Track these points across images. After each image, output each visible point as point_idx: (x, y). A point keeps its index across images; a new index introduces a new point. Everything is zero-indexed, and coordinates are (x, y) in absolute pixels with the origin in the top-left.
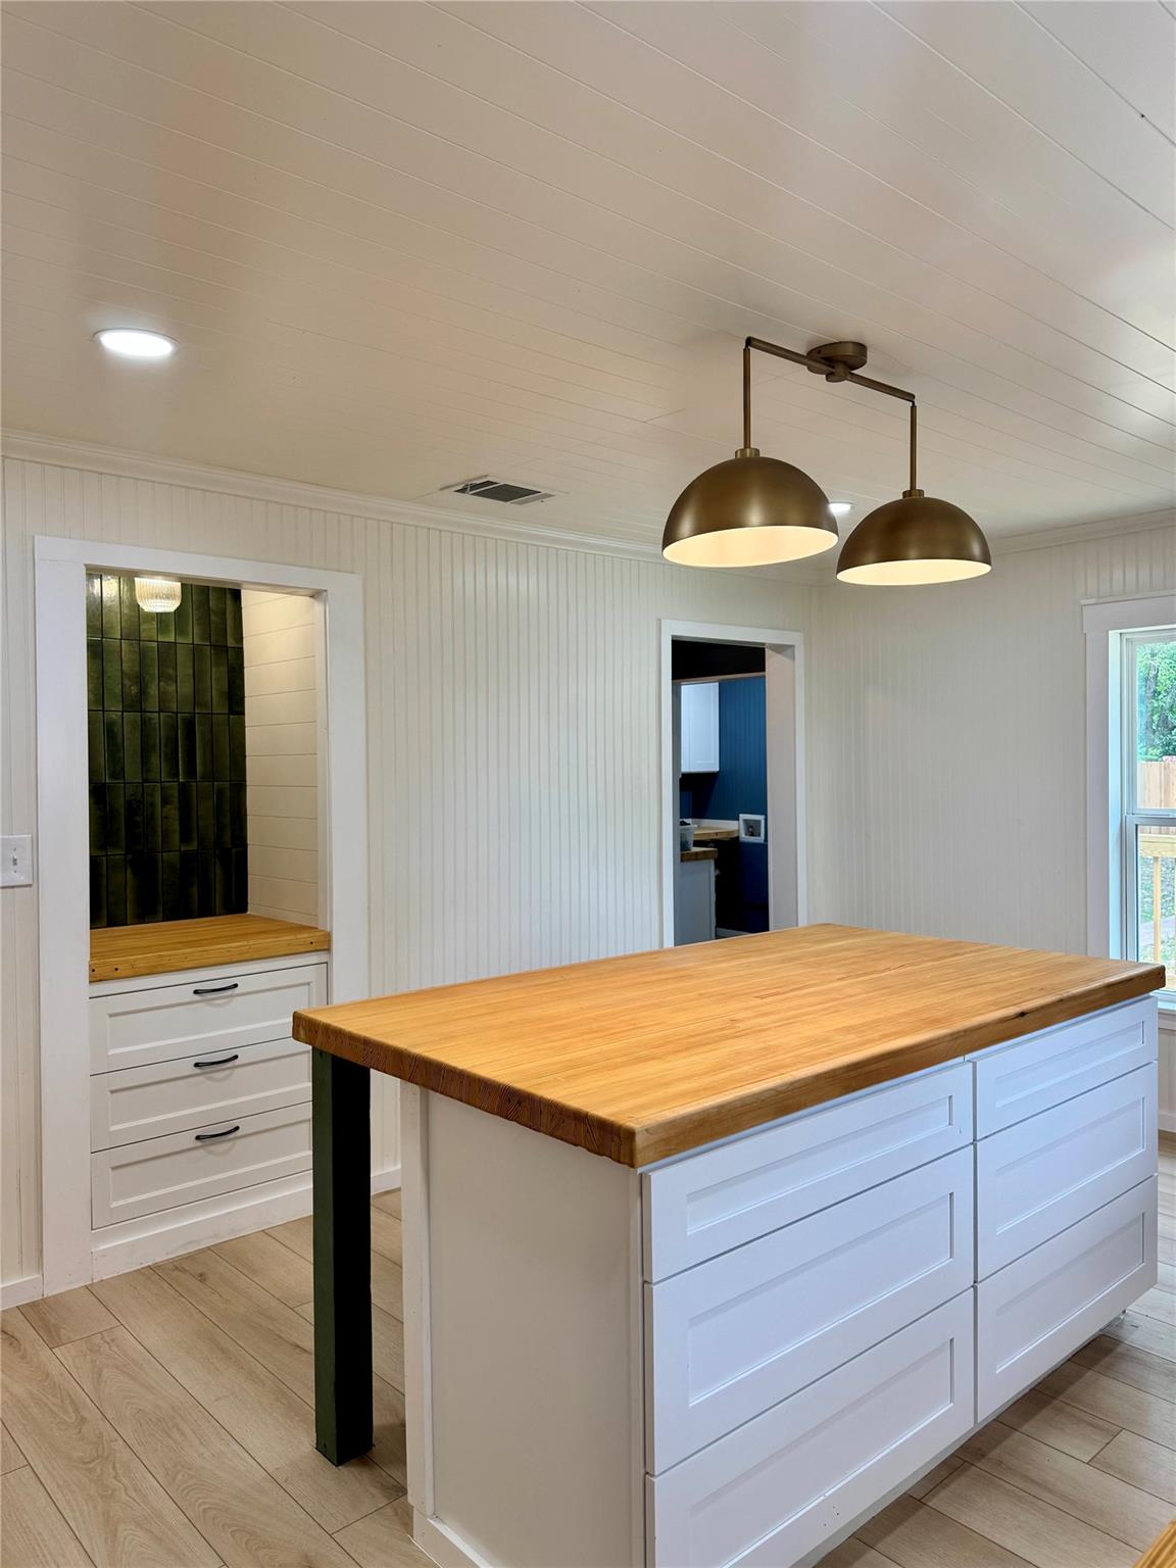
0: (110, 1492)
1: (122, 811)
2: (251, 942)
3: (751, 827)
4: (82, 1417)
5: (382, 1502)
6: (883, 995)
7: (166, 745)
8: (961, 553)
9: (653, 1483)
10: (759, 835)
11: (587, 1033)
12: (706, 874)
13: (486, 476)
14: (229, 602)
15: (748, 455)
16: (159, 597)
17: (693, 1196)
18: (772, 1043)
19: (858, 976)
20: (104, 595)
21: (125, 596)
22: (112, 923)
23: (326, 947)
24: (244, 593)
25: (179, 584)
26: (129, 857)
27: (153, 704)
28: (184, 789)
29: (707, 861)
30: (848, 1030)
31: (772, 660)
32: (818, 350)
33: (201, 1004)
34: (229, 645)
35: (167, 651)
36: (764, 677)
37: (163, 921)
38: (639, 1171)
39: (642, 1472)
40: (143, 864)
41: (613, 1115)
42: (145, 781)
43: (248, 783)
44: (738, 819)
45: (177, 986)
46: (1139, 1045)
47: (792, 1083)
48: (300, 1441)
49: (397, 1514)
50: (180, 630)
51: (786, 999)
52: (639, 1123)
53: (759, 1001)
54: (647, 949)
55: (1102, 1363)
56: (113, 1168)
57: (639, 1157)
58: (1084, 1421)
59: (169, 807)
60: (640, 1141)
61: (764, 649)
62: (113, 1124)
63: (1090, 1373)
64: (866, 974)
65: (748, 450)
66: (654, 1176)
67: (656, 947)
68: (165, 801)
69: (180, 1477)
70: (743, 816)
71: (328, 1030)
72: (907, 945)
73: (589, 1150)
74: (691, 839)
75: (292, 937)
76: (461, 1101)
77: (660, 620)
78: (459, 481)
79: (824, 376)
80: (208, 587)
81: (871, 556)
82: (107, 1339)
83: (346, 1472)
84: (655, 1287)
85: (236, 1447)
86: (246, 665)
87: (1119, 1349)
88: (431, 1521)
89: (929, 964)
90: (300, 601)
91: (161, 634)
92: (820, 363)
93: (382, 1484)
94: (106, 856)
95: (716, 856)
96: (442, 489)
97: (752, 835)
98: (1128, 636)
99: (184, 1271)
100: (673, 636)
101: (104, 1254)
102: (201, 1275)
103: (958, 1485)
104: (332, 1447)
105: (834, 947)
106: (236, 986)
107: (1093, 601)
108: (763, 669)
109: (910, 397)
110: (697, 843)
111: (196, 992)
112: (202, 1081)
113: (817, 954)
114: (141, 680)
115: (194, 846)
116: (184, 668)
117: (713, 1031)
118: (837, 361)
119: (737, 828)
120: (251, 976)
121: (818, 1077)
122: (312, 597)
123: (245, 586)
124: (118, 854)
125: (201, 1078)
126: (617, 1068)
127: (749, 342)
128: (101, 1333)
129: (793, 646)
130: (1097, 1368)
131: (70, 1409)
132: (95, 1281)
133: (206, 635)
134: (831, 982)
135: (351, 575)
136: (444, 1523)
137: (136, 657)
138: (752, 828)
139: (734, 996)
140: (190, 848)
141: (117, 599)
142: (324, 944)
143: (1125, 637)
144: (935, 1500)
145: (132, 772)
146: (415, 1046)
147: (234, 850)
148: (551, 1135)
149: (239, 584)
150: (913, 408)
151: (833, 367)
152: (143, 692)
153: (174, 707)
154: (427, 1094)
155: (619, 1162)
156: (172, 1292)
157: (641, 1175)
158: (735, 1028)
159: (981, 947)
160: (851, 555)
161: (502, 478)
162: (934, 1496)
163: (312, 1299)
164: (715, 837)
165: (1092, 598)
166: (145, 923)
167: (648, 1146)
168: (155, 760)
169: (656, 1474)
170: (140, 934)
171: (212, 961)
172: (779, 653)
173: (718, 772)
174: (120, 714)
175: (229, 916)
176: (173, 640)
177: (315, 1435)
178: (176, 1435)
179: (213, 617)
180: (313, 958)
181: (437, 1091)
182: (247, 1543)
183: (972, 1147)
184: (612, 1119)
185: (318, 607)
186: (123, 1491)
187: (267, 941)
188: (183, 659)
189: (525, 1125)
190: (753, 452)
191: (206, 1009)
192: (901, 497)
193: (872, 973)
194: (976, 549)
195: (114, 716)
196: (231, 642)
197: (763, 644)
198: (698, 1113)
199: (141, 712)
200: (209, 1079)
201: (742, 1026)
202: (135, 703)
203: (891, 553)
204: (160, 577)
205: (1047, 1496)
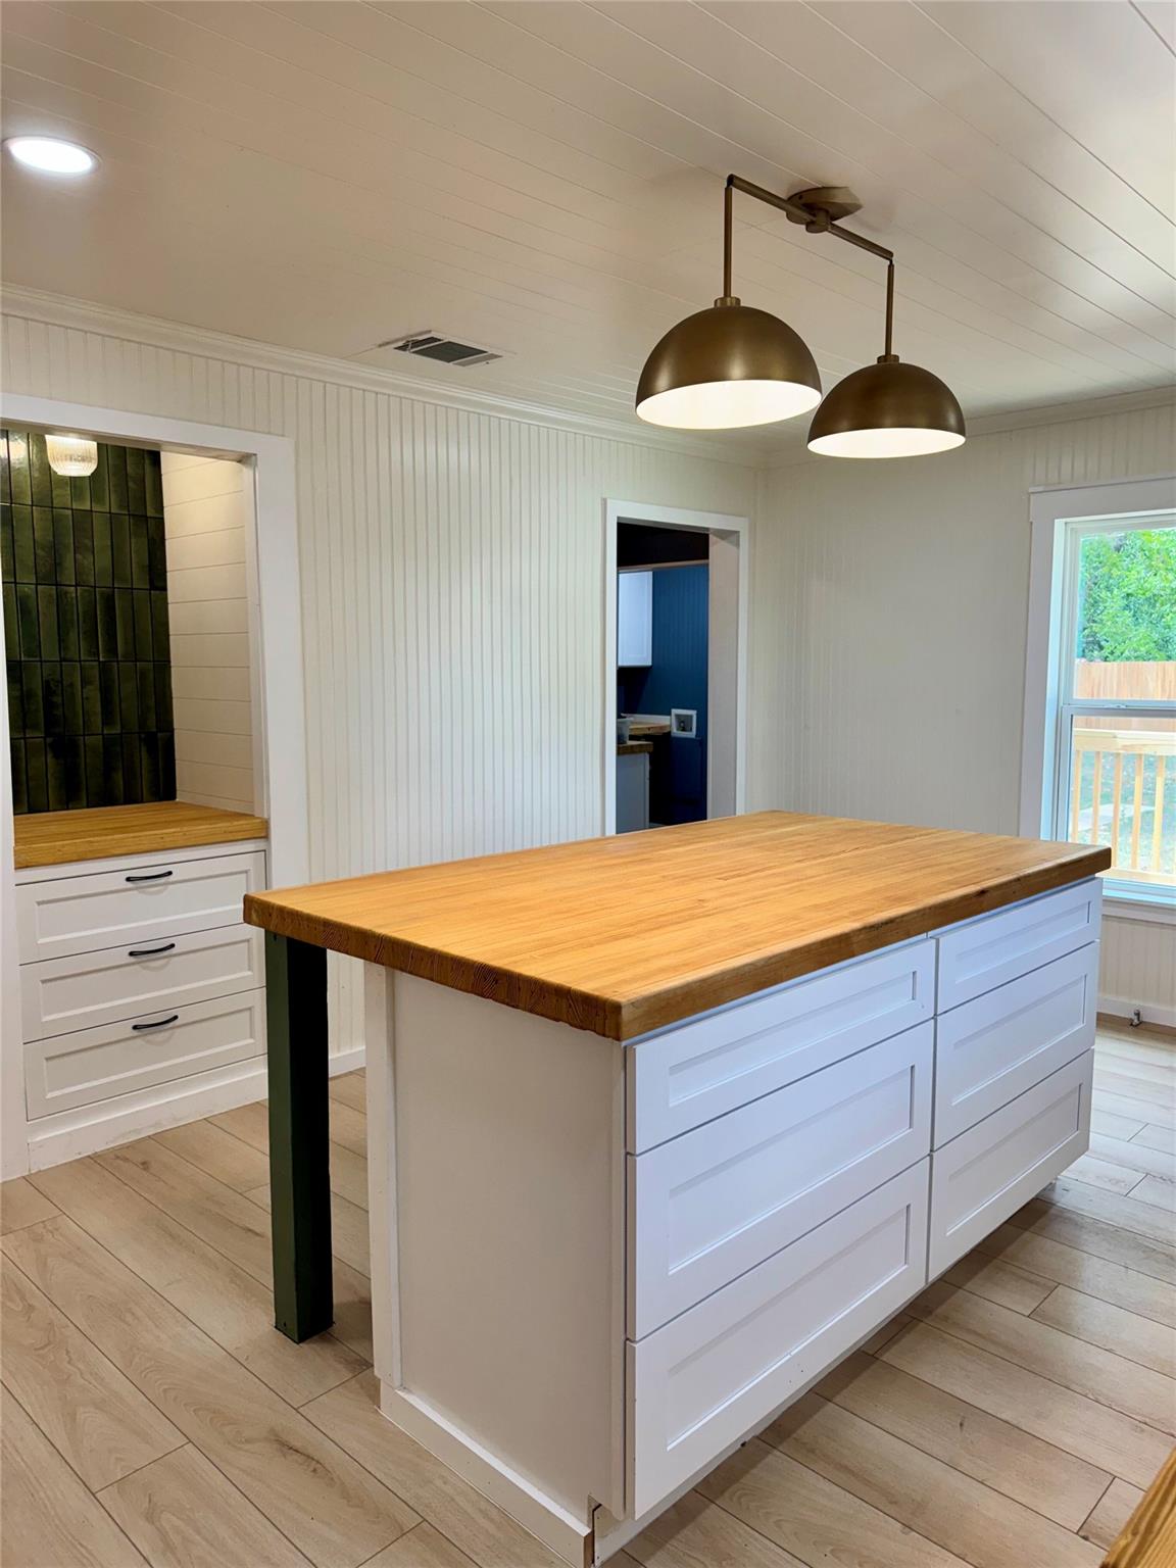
0: (65, 1377)
1: (40, 693)
2: (185, 829)
3: (683, 722)
4: (30, 1305)
5: (346, 1375)
6: (845, 876)
7: (84, 621)
8: (937, 423)
9: (634, 1348)
10: (691, 730)
11: (555, 914)
12: (642, 765)
13: (430, 331)
14: (148, 469)
15: (729, 304)
16: (73, 458)
17: (676, 1069)
18: (744, 921)
19: (815, 858)
20: (11, 459)
21: (34, 458)
22: (31, 811)
23: (263, 835)
24: (163, 455)
25: (95, 444)
26: (49, 740)
27: (68, 575)
28: (105, 669)
29: (642, 755)
30: (816, 907)
31: (716, 548)
32: (800, 195)
33: (135, 892)
34: (149, 514)
35: (82, 520)
36: (708, 565)
37: (88, 807)
38: (624, 1044)
39: (623, 1338)
40: (64, 747)
41: (597, 989)
42: (62, 660)
43: (172, 664)
44: (669, 714)
45: (109, 873)
46: (1084, 924)
47: (770, 958)
48: (261, 1319)
49: (362, 1387)
50: (96, 497)
51: (748, 881)
52: (624, 997)
53: (722, 883)
54: (588, 837)
55: (1037, 1225)
56: (47, 1059)
57: (624, 1029)
58: (1022, 1278)
59: (89, 687)
60: (625, 1014)
61: (707, 535)
62: (45, 1015)
63: (1027, 1235)
64: (822, 856)
65: (729, 299)
66: (640, 1049)
67: (598, 835)
68: (85, 682)
69: (137, 1360)
70: (675, 711)
71: (282, 911)
72: (856, 830)
73: (571, 1025)
74: (627, 734)
75: (229, 824)
76: (432, 980)
77: (604, 501)
78: (398, 336)
79: (804, 227)
80: (125, 448)
81: (845, 424)
82: (50, 1228)
83: (306, 1347)
84: (638, 1159)
85: (193, 1328)
86: (167, 536)
87: (1053, 1211)
88: (399, 1392)
89: (883, 846)
90: (228, 466)
91: (75, 501)
92: (800, 209)
93: (346, 1360)
94: (25, 738)
95: (651, 750)
96: (380, 346)
97: (684, 730)
98: (1074, 526)
99: (126, 1160)
100: (618, 518)
101: (41, 1144)
102: (143, 1163)
103: (907, 1340)
104: (293, 1326)
105: (787, 832)
106: (170, 873)
107: (1041, 489)
108: (707, 557)
109: (887, 254)
110: (632, 738)
111: (128, 879)
112: (140, 971)
113: (771, 839)
114: (55, 549)
115: (117, 730)
116: (101, 539)
117: (682, 911)
118: (820, 209)
119: (668, 723)
120: (185, 863)
121: (795, 952)
122: (239, 462)
123: (163, 447)
124: (37, 736)
125: (137, 967)
126: (592, 945)
127: (731, 180)
128: (43, 1222)
129: (737, 532)
130: (1032, 1229)
131: (17, 1298)
132: (33, 1172)
133: (124, 503)
134: (788, 864)
135: (281, 438)
136: (413, 1394)
137: (50, 524)
138: (684, 724)
139: (696, 878)
140: (114, 732)
141: (26, 461)
142: (263, 832)
143: (1070, 526)
144: (887, 1354)
145: (50, 651)
146: (380, 926)
147: (159, 735)
148: (531, 1011)
149: (157, 444)
150: (891, 267)
151: (814, 215)
152: (57, 565)
153: (92, 581)
154: (393, 973)
155: (604, 1035)
156: (115, 1180)
157: (625, 1047)
158: (703, 907)
159: (930, 831)
160: (825, 422)
161: (447, 336)
162: (887, 1350)
163: (269, 1181)
164: (648, 732)
165: (1039, 485)
166: (68, 809)
167: (635, 1019)
168: (73, 636)
169: (637, 1339)
170: (64, 820)
171: (145, 848)
172: (722, 539)
173: (651, 667)
174: (33, 587)
175: (156, 803)
176: (89, 508)
177: (274, 1314)
178: (129, 1318)
179: (131, 484)
180: (250, 846)
181: (406, 971)
182: (211, 1419)
183: (933, 1021)
184: (596, 993)
185: (247, 472)
186: (79, 1375)
187: (203, 828)
188: (100, 528)
189: (503, 1003)
190: (734, 301)
191: (137, 897)
192: (876, 363)
193: (830, 855)
194: (952, 420)
195: (28, 590)
196: (150, 512)
197: (707, 529)
198: (681, 987)
199: (57, 585)
200: (144, 968)
201: (710, 905)
202: (50, 575)
203: (866, 420)
204: (71, 434)
205: (992, 1348)
